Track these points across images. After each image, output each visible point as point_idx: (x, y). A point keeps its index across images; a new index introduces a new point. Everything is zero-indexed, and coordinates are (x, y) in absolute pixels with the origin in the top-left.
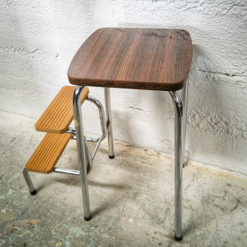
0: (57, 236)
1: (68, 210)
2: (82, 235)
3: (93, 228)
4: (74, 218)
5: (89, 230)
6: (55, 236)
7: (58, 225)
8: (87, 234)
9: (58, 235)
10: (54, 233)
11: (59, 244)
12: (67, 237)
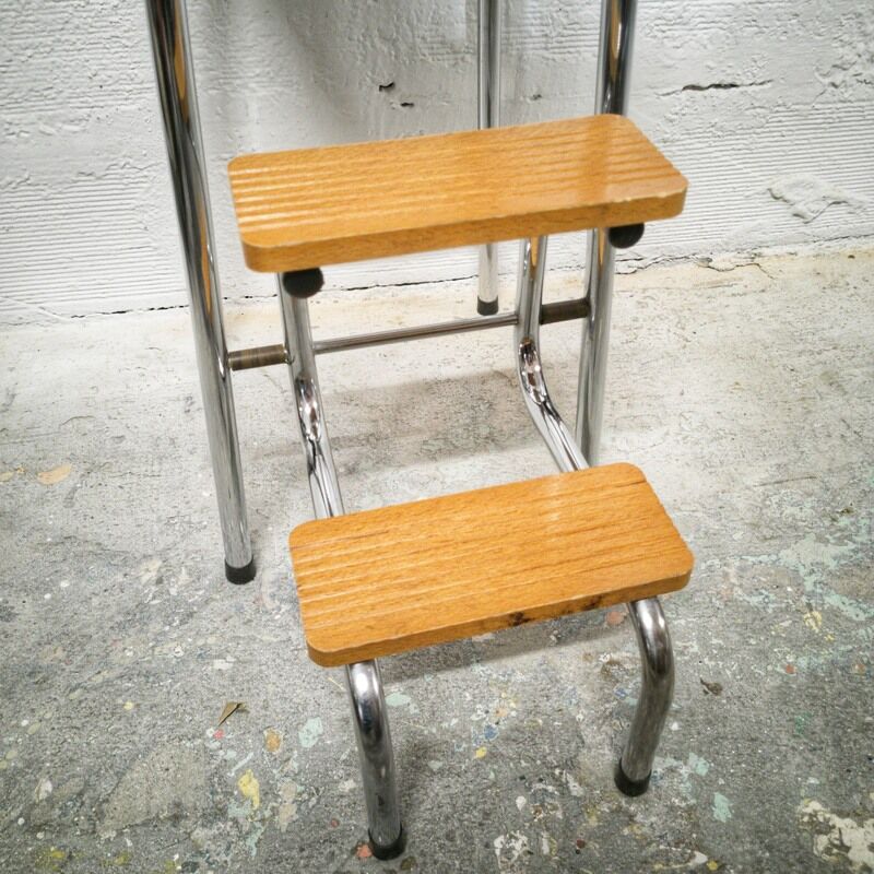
0: (774, 602)
1: (699, 514)
2: (844, 556)
3: (844, 521)
4: (755, 526)
5: (841, 530)
6: (771, 606)
7: (732, 571)
8: (852, 546)
9: (772, 597)
10: (755, 600)
11: (814, 618)
12: (809, 586)
